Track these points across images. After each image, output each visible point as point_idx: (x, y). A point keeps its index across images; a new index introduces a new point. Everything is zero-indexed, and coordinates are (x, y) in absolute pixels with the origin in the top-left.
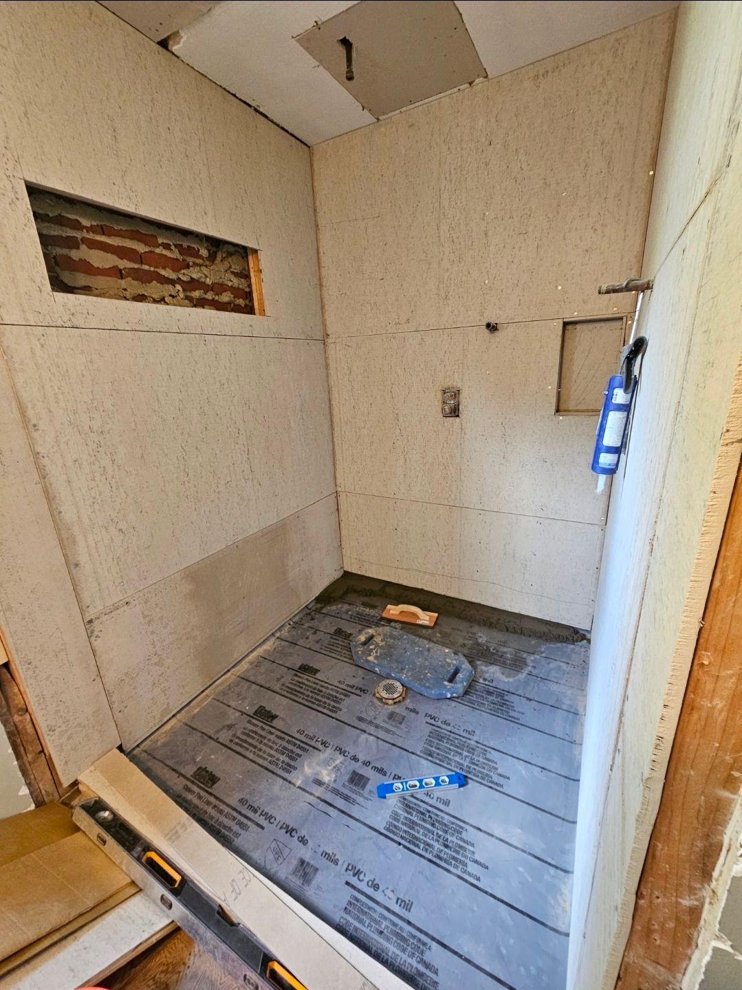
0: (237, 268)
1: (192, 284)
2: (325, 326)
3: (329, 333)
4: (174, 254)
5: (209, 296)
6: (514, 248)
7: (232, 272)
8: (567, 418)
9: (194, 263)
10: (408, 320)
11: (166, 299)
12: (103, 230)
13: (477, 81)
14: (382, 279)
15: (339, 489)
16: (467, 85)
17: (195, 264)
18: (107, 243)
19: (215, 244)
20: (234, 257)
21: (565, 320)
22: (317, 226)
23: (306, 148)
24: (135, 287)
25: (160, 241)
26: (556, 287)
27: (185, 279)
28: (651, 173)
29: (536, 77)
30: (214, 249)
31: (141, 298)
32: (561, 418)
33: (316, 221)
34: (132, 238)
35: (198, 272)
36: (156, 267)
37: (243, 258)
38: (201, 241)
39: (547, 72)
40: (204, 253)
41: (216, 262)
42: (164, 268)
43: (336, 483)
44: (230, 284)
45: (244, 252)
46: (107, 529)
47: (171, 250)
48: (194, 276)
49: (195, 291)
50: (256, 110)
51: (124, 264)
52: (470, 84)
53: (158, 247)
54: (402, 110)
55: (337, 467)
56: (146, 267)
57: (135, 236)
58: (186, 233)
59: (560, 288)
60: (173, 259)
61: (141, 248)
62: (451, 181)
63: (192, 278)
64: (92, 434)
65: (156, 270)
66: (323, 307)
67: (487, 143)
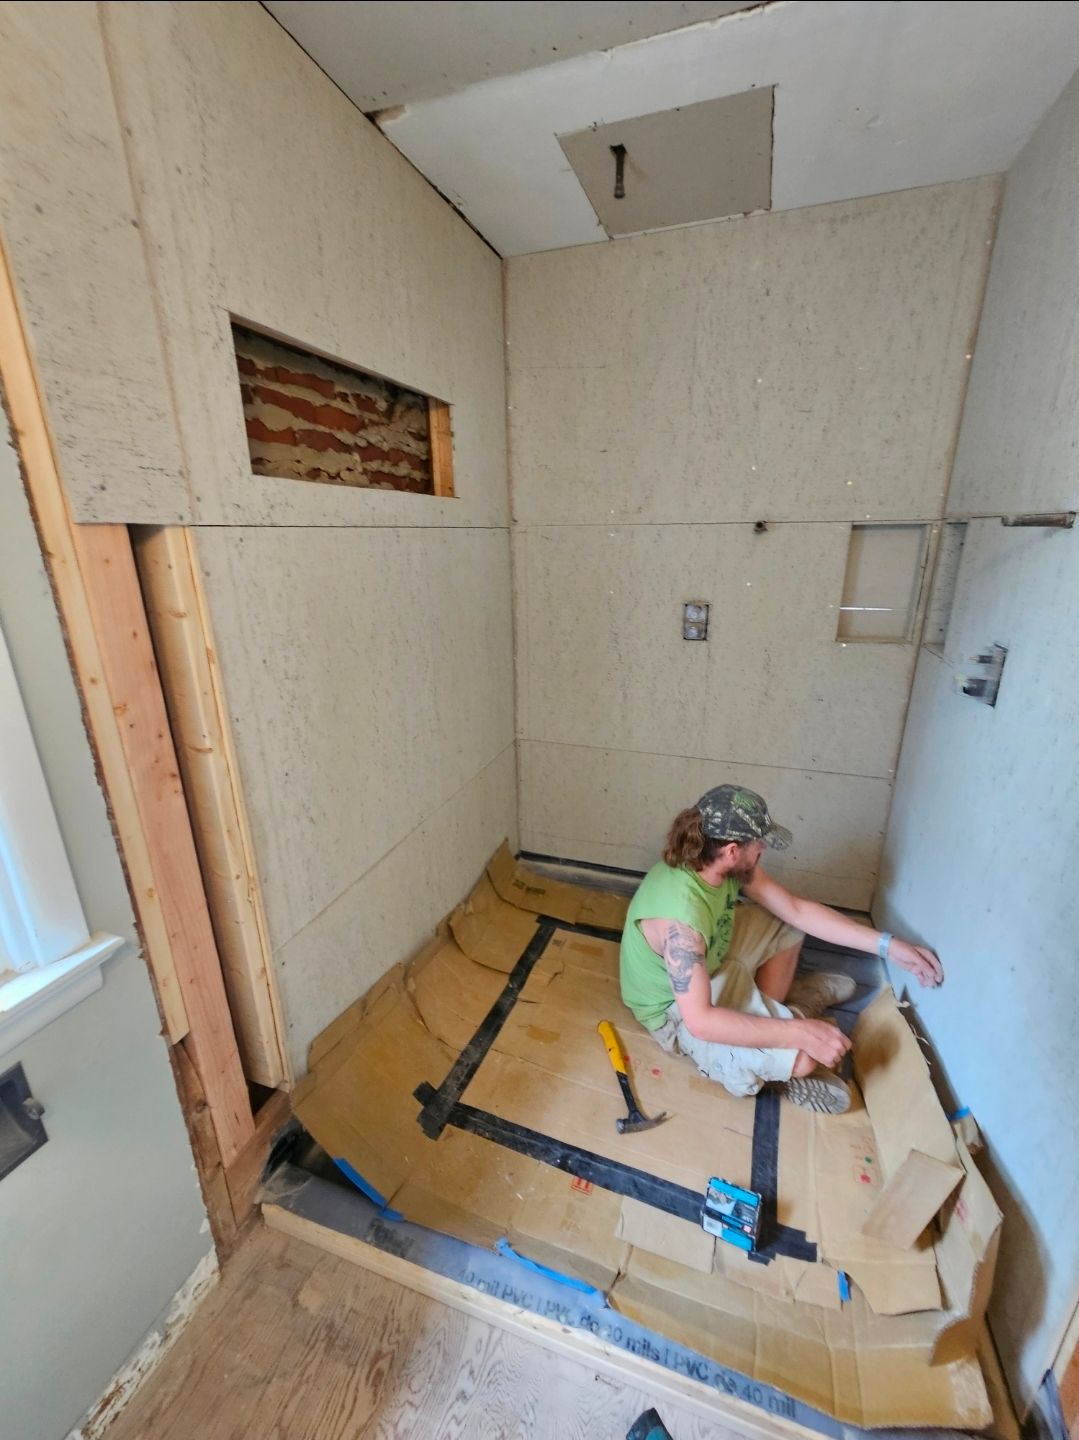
0: (415, 427)
1: (369, 452)
2: (511, 508)
3: (516, 518)
4: (351, 408)
5: (386, 468)
6: (793, 428)
7: (410, 433)
8: (851, 645)
9: (371, 421)
10: (640, 508)
11: (342, 475)
12: (276, 375)
13: (756, 212)
14: (604, 451)
15: (520, 736)
16: (741, 215)
17: (374, 423)
18: (282, 394)
19: (394, 390)
20: (414, 411)
21: (855, 523)
22: (507, 369)
23: (498, 259)
24: (308, 457)
25: (339, 389)
26: (846, 482)
27: (363, 443)
28: (968, 357)
29: (833, 221)
30: (392, 401)
31: (314, 475)
32: (844, 645)
33: (506, 362)
34: (308, 387)
35: (377, 434)
36: (331, 428)
37: (422, 411)
38: (380, 388)
39: (847, 217)
40: (382, 405)
41: (394, 419)
42: (339, 428)
43: (515, 727)
44: (406, 449)
45: (423, 403)
46: (298, 819)
47: (348, 401)
48: (373, 440)
49: (371, 460)
50: (455, 209)
51: (300, 424)
52: (745, 214)
53: (335, 398)
54: (647, 231)
55: (519, 704)
56: (321, 428)
57: (313, 383)
58: (364, 377)
59: (850, 483)
60: (350, 415)
61: (317, 400)
62: (711, 333)
63: (369, 443)
64: (287, 681)
65: (332, 431)
66: (509, 482)
67: (764, 291)
